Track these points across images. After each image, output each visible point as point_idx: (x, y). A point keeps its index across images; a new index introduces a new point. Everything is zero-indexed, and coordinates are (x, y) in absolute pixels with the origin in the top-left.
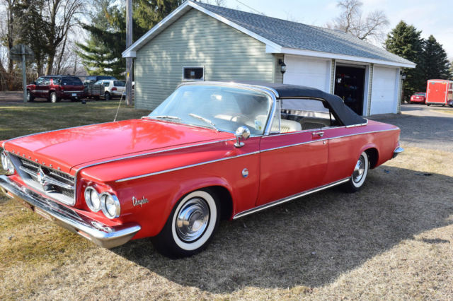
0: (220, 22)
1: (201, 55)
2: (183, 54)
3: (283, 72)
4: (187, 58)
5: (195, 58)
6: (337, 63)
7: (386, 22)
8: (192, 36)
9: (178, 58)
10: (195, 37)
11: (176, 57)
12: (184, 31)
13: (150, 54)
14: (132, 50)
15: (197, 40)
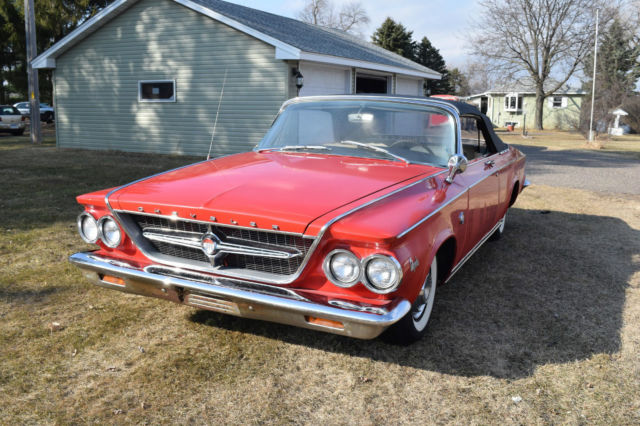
0: (200, 15)
1: (171, 63)
2: (139, 63)
3: (300, 87)
4: (145, 68)
5: (161, 68)
6: (358, 73)
7: (365, 20)
8: (153, 35)
9: (132, 68)
10: (160, 36)
11: (128, 67)
12: (140, 28)
13: (82, 62)
14: (49, 57)
15: (161, 40)
